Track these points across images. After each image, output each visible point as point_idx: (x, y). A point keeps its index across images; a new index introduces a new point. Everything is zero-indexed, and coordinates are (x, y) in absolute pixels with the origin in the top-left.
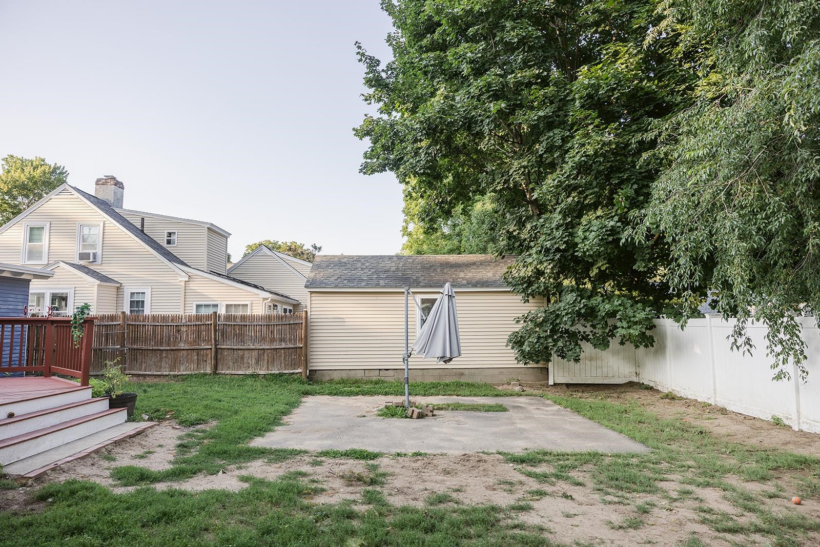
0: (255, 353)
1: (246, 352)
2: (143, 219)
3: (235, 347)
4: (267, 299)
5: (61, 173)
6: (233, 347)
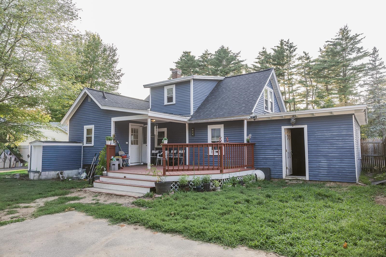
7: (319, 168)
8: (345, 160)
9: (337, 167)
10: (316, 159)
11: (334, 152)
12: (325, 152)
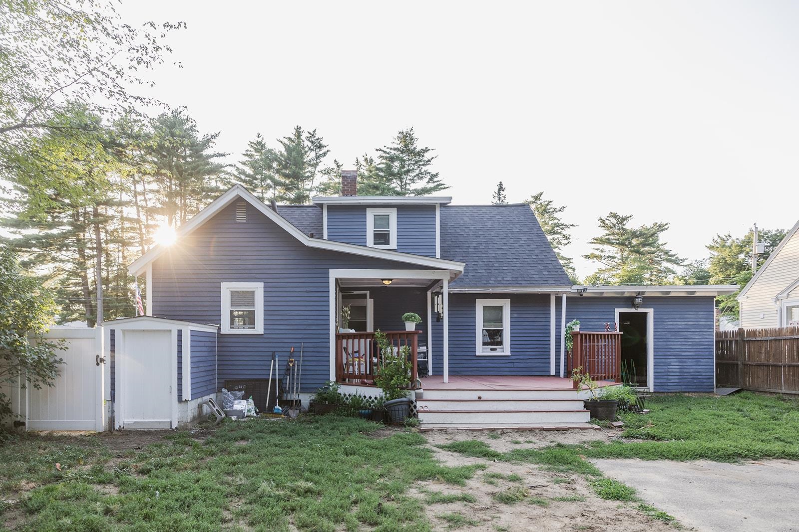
7: (669, 373)
8: (702, 361)
9: (692, 370)
10: (663, 360)
11: (689, 350)
12: (678, 350)
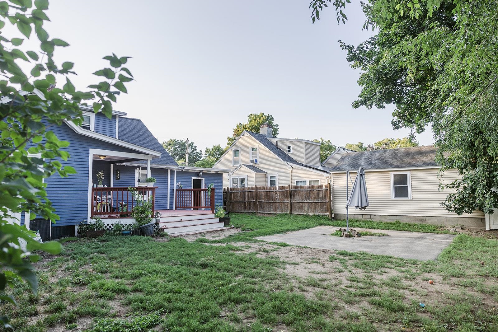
0: (307, 205)
1: (304, 204)
2: (277, 141)
3: (299, 202)
4: (328, 177)
5: (271, 119)
6: (297, 201)
